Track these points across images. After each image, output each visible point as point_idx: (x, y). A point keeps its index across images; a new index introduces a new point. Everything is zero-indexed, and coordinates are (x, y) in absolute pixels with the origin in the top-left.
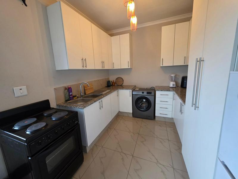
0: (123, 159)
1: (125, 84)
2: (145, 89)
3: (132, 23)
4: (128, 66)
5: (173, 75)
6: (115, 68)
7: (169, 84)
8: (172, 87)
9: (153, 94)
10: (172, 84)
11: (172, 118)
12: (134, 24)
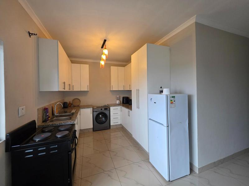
0: (103, 155)
1: (82, 104)
2: (100, 107)
3: (101, 64)
4: (88, 89)
5: (118, 96)
6: (75, 90)
7: (116, 102)
8: (118, 104)
9: (108, 109)
10: (118, 102)
11: (121, 124)
12: (103, 65)
